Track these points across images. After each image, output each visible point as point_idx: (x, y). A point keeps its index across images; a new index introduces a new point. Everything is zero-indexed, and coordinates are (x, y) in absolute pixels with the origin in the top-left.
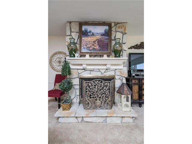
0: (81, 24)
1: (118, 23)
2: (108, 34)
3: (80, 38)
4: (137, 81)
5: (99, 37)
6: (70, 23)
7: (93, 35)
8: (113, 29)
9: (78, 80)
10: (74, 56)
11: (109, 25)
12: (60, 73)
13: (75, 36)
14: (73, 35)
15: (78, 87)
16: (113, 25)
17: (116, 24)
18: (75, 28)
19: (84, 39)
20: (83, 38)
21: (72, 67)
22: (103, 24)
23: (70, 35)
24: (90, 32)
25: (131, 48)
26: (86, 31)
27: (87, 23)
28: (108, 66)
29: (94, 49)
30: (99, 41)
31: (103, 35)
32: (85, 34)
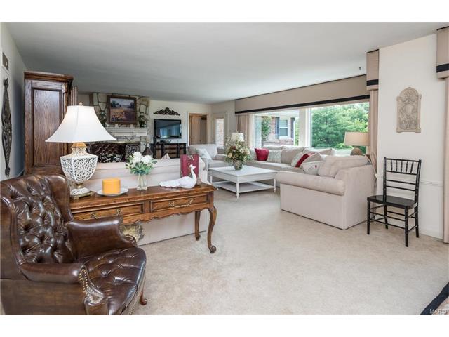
0: (109, 97)
1: (142, 97)
2: (133, 106)
3: (109, 109)
4: (160, 147)
5: (126, 109)
6: (98, 93)
7: (120, 106)
8: (137, 102)
11: (135, 99)
13: (103, 106)
14: (100, 104)
16: (137, 98)
17: (140, 97)
18: (103, 98)
19: (113, 110)
20: (111, 110)
22: (129, 98)
23: (98, 105)
24: (118, 104)
25: (156, 113)
26: (114, 103)
27: (114, 97)
28: (134, 134)
29: (121, 119)
30: (126, 113)
31: (129, 107)
32: (114, 105)
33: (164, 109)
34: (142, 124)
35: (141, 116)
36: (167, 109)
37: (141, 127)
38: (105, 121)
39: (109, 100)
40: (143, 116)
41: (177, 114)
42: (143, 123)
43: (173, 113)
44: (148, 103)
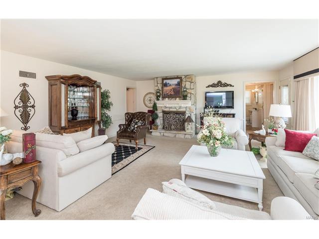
0: (163, 79)
1: (187, 75)
2: (179, 84)
3: (162, 88)
5: (174, 86)
6: (157, 78)
7: (170, 85)
8: (184, 80)
9: (162, 114)
10: (159, 100)
11: (180, 78)
12: (152, 109)
13: (160, 86)
15: (162, 118)
16: (183, 77)
17: (186, 76)
18: (160, 81)
19: (165, 88)
21: (158, 105)
22: (177, 78)
23: (157, 86)
24: (168, 83)
26: (166, 83)
27: (167, 79)
28: (180, 105)
29: (171, 94)
30: (174, 89)
31: (176, 85)
32: (165, 85)
33: (216, 82)
34: (185, 98)
35: (184, 91)
36: (219, 82)
37: (184, 99)
38: (159, 96)
39: (163, 82)
40: (186, 91)
41: (231, 86)
42: (186, 96)
43: (226, 85)
44: (192, 79)
